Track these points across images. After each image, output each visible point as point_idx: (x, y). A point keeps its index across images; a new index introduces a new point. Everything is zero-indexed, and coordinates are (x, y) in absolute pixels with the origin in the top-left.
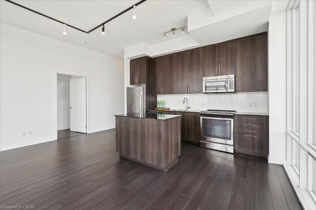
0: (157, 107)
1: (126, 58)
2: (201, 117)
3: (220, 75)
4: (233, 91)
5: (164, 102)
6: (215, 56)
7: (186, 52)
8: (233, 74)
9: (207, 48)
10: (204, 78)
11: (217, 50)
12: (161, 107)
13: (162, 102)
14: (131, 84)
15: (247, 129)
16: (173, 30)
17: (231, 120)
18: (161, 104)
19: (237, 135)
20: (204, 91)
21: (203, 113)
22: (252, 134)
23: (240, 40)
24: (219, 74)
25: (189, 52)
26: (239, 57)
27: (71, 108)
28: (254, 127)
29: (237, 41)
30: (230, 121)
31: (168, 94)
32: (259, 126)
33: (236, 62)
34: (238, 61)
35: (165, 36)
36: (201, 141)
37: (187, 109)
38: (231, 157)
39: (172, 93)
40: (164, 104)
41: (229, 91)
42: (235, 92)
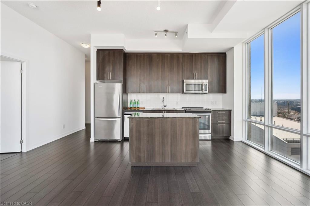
1: (95, 46)
4: (207, 92)
5: (138, 101)
6: (193, 63)
7: (167, 54)
8: (207, 79)
9: (186, 55)
10: (185, 81)
11: (193, 58)
12: (135, 106)
14: (98, 79)
15: (219, 120)
16: (166, 31)
17: (209, 115)
18: (135, 103)
19: (213, 125)
20: (185, 91)
23: (210, 55)
26: (209, 67)
28: (223, 118)
29: (208, 55)
32: (226, 117)
33: (208, 69)
34: (209, 69)
35: (156, 34)
37: (164, 107)
38: (210, 143)
41: (204, 92)
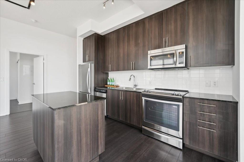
0: (107, 84)
1: (79, 37)
2: (143, 98)
3: (168, 47)
4: (183, 65)
5: (113, 79)
6: (162, 24)
8: (184, 44)
10: (149, 52)
11: (164, 17)
12: (111, 84)
13: (112, 79)
14: (83, 62)
15: (201, 118)
18: (111, 81)
19: (188, 126)
20: (149, 67)
21: (145, 93)
22: (210, 127)
24: (166, 46)
25: (134, 25)
27: (34, 84)
28: (213, 117)
30: (178, 106)
31: (115, 71)
32: (221, 116)
36: (143, 127)
37: (134, 86)
38: (179, 154)
39: (119, 70)
40: (114, 81)
41: (178, 65)
42: (186, 67)
